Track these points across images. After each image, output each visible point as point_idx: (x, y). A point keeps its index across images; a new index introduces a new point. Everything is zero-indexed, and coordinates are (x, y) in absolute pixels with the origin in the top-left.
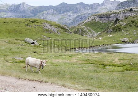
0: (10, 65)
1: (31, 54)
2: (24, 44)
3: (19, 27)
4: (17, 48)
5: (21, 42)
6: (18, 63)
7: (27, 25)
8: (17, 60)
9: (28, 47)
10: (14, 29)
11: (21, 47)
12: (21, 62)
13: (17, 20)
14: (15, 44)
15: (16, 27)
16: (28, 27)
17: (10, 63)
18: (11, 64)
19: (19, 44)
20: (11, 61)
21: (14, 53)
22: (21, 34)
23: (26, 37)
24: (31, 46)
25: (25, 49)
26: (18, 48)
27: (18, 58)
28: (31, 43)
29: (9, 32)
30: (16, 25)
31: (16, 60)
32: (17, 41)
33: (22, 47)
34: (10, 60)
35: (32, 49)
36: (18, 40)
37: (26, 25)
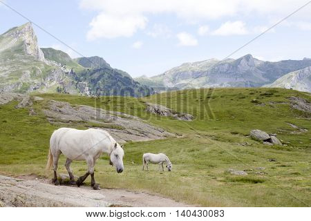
0: (220, 186)
1: (265, 163)
2: (250, 142)
3: (239, 107)
4: (234, 150)
5: (243, 139)
6: (237, 183)
7: (256, 102)
8: (235, 176)
9: (257, 149)
10: (229, 112)
11: (243, 148)
12: (242, 180)
13: (234, 93)
14: (229, 141)
15: (233, 107)
16: (258, 107)
17: (221, 181)
18: (221, 183)
19: (238, 142)
20: (222, 179)
21: (229, 161)
22: (243, 120)
23: (254, 128)
24: (265, 147)
25: (252, 154)
26: (237, 151)
27: (236, 173)
28: (265, 141)
29: (220, 117)
30: (233, 102)
31: (232, 177)
32: (233, 136)
33: (245, 148)
34: (220, 175)
35: (266, 152)
36: (237, 133)
37: (253, 102)
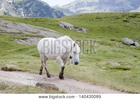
0: (103, 72)
1: (131, 58)
2: (122, 45)
3: (116, 24)
4: (112, 51)
5: (118, 44)
6: (113, 70)
7: (126, 21)
8: (112, 66)
9: (126, 50)
10: (109, 27)
11: (117, 49)
12: (117, 68)
13: (113, 15)
14: (109, 45)
15: (112, 24)
16: (127, 24)
17: (104, 69)
19: (115, 45)
20: (105, 68)
21: (109, 57)
22: (118, 32)
23: (124, 37)
24: (131, 49)
25: (123, 52)
26: (114, 51)
27: (113, 64)
28: (131, 45)
29: (103, 30)
30: (112, 21)
31: (111, 66)
32: (112, 42)
33: (119, 49)
34: (103, 66)
35: (131, 52)
36: (114, 40)
37: (124, 21)
